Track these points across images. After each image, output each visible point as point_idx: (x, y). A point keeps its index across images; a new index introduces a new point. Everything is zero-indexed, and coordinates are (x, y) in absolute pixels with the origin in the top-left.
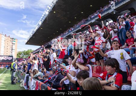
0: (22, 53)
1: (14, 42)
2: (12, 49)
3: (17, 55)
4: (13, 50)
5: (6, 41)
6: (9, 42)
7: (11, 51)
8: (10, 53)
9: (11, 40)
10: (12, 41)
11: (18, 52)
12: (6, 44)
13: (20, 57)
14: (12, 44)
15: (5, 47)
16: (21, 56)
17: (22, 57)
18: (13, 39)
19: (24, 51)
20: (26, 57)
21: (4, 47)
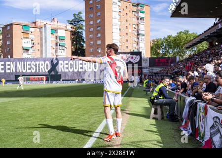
0: (162, 44)
1: (141, 15)
2: (138, 35)
3: (152, 48)
4: (140, 37)
5: (124, 13)
6: (130, 14)
7: (135, 39)
8: (135, 45)
9: (135, 9)
10: (137, 12)
11: (154, 41)
12: (124, 22)
13: (158, 54)
14: (138, 19)
15: (122, 30)
16: (161, 52)
17: (165, 54)
18: (138, 5)
19: (169, 37)
20: (174, 54)
21: (120, 29)
